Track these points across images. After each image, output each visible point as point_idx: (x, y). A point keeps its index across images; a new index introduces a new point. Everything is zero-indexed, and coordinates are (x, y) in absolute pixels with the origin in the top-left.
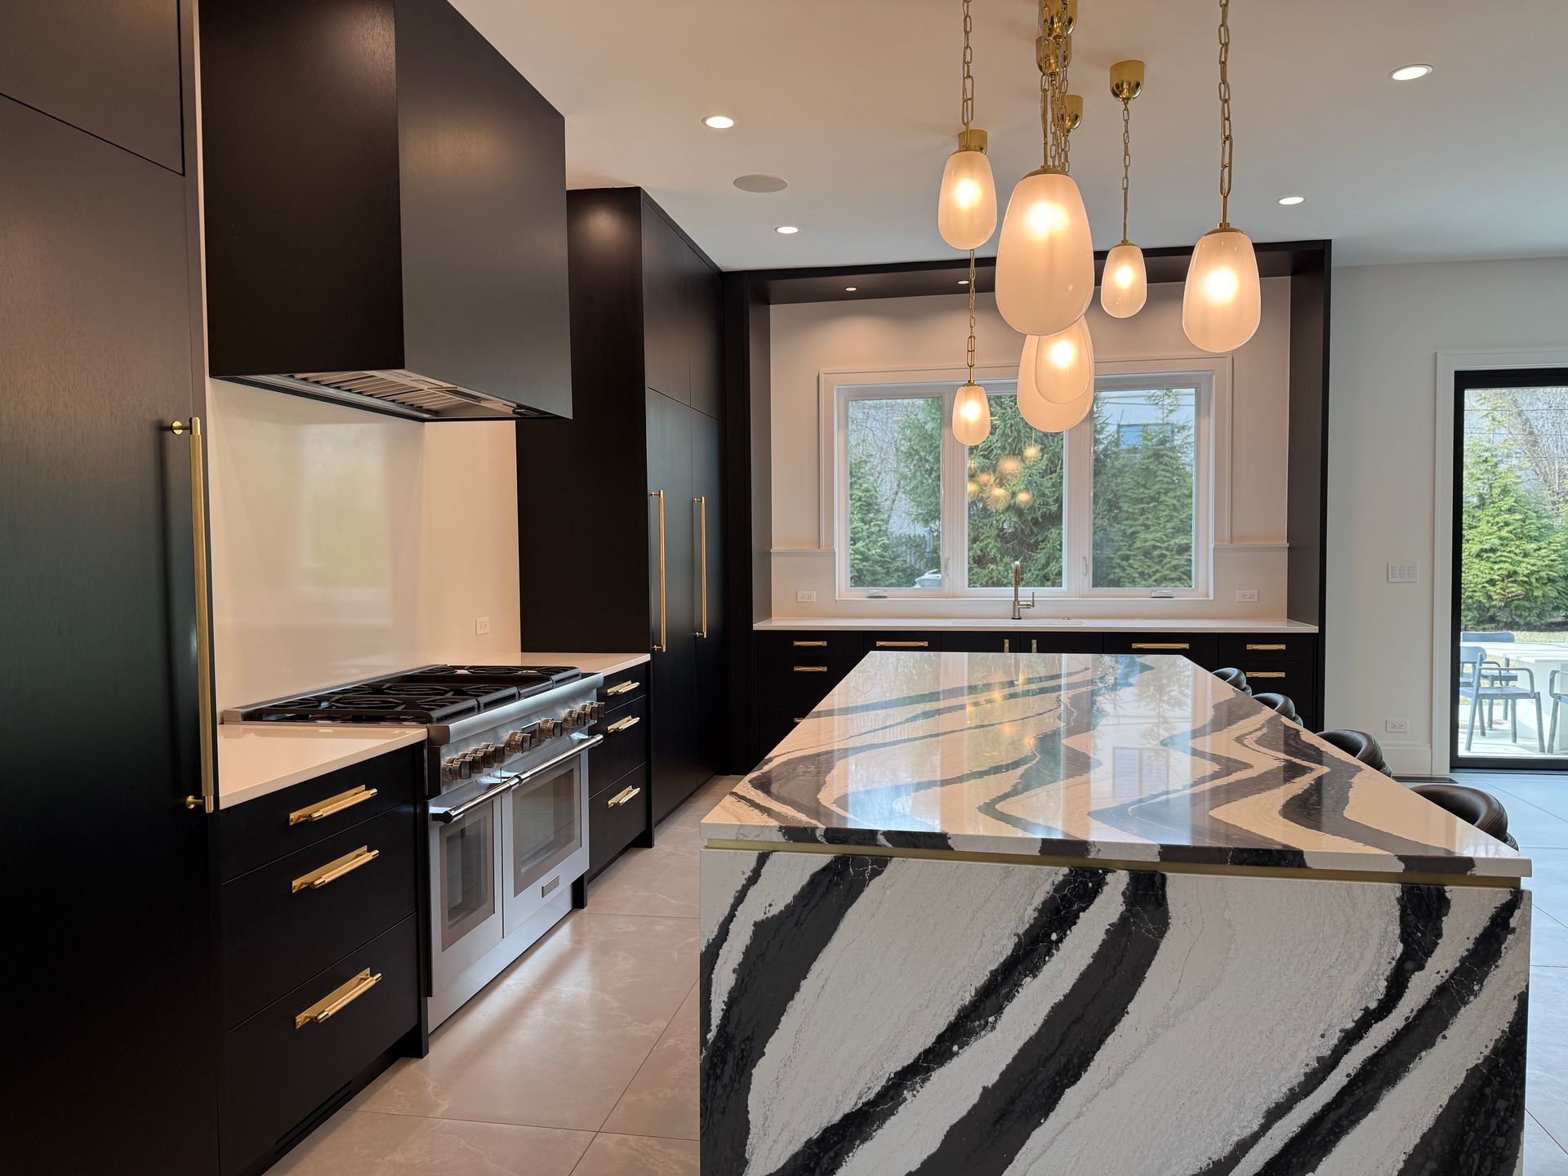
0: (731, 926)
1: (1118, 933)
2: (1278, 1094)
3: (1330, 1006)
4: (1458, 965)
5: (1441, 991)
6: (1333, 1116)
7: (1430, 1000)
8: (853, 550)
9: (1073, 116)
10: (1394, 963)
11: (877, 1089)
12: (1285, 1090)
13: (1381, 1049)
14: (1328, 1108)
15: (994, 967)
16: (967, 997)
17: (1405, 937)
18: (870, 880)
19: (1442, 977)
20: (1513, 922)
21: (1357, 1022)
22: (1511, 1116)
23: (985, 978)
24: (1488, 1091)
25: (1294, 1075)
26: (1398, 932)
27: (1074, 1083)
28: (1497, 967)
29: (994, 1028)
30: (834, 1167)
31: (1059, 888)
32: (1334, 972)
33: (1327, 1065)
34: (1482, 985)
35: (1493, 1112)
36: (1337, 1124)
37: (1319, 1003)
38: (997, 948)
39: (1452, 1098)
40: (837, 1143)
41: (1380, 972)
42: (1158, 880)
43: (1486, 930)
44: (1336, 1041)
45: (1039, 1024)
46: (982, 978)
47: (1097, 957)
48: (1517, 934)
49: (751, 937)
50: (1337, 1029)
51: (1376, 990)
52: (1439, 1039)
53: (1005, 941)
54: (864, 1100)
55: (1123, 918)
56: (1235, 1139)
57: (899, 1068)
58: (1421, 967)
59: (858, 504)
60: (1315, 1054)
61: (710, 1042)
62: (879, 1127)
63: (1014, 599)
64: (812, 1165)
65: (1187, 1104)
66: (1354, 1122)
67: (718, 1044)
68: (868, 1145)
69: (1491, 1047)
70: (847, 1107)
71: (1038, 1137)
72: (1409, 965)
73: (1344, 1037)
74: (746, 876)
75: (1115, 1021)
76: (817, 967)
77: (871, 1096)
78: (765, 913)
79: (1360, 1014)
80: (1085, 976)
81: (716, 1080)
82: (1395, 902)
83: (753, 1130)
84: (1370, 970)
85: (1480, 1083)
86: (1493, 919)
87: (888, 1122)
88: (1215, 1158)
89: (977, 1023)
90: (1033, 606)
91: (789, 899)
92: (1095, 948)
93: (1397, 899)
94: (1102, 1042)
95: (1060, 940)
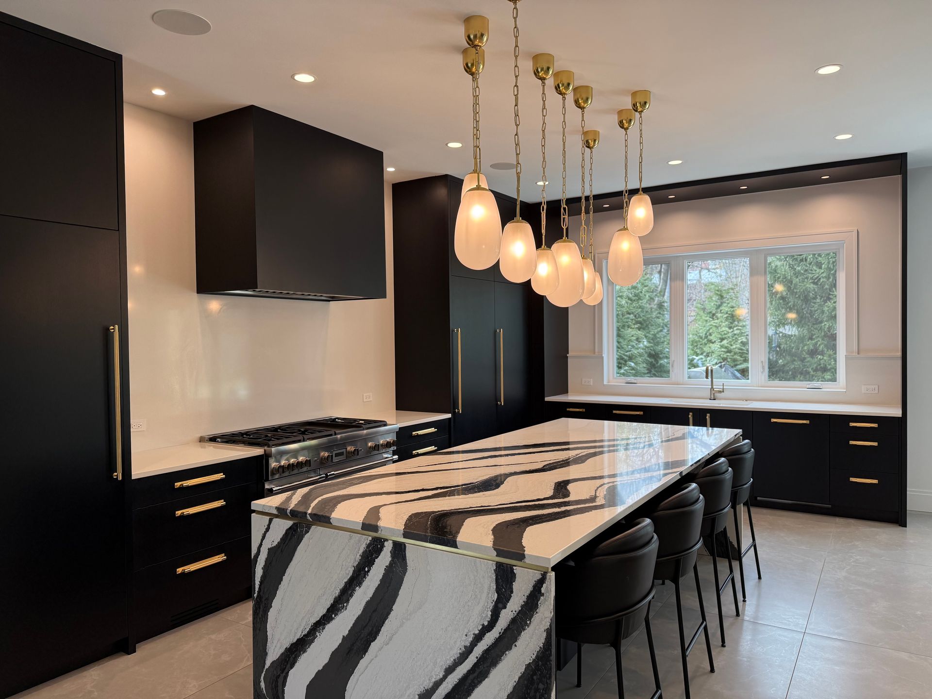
0: (261, 549)
1: (389, 570)
2: (450, 662)
3: (469, 620)
4: (520, 609)
5: (513, 621)
6: (471, 677)
7: (509, 625)
10: (494, 603)
11: (308, 630)
12: (452, 660)
13: (490, 647)
14: (470, 672)
15: (346, 580)
16: (337, 592)
17: (498, 590)
18: (305, 535)
19: (514, 614)
20: (543, 590)
21: (480, 631)
22: (545, 694)
23: (343, 585)
24: (535, 677)
25: (455, 653)
26: (495, 587)
27: (374, 640)
28: (537, 613)
29: (346, 609)
30: (295, 662)
31: (368, 546)
32: (470, 604)
33: (468, 651)
34: (531, 621)
35: (537, 690)
36: (473, 681)
37: (464, 619)
38: (347, 572)
39: (520, 678)
40: (295, 651)
41: (488, 607)
42: (403, 546)
43: (531, 592)
44: (471, 639)
45: (362, 610)
46: (342, 585)
47: (381, 581)
48: (544, 597)
49: (267, 555)
50: (472, 633)
51: (487, 616)
52: (513, 646)
53: (350, 569)
54: (304, 634)
55: (391, 564)
56: (434, 680)
57: (315, 622)
58: (505, 607)
60: (463, 644)
61: (255, 598)
62: (309, 647)
63: (710, 387)
64: (287, 659)
65: (415, 659)
66: (480, 682)
68: (305, 655)
69: (535, 655)
70: (298, 636)
71: (363, 663)
72: (500, 605)
73: (475, 638)
74: (265, 528)
75: (389, 614)
76: (288, 571)
77: (305, 632)
78: (271, 545)
79: (481, 627)
80: (377, 589)
81: (257, 615)
82: (493, 572)
83: (269, 640)
84: (484, 605)
85: (532, 673)
86: (534, 587)
87: (312, 645)
88: (426, 688)
89: (340, 606)
90: (723, 392)
91: (279, 540)
92: (381, 576)
93: (494, 570)
94: (384, 623)
95: (369, 571)
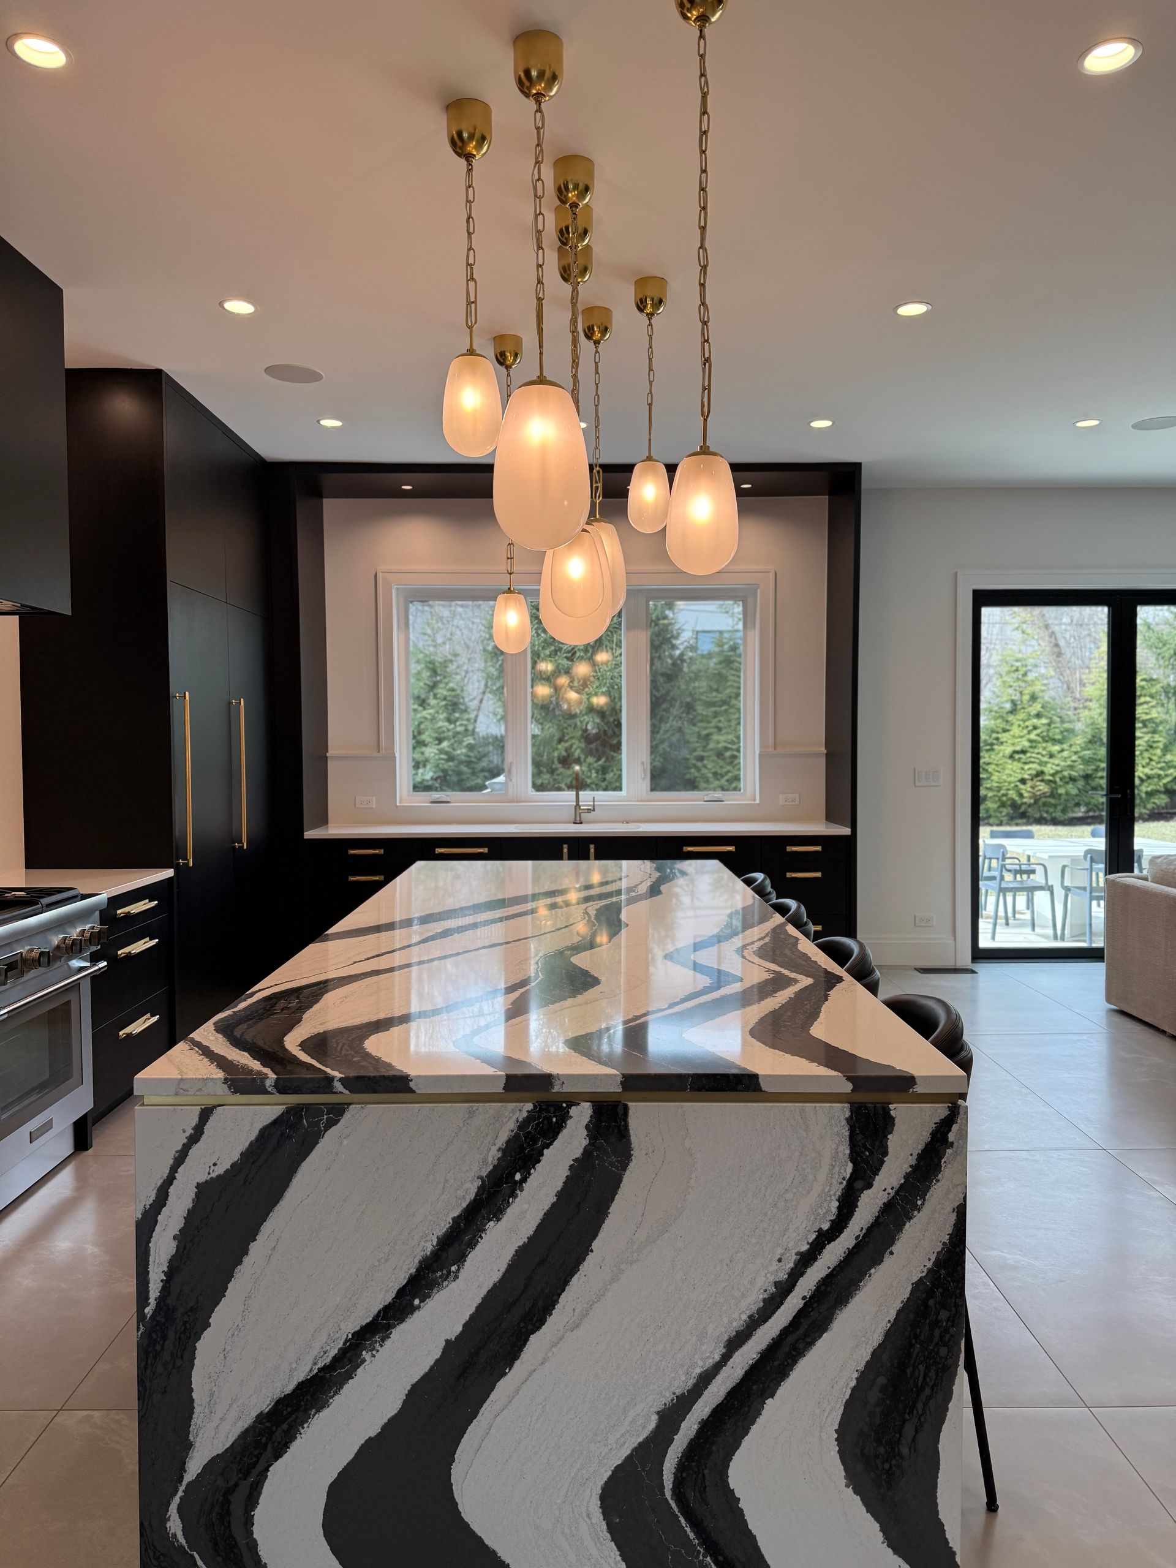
0: (171, 1190)
1: (581, 1168)
2: (738, 1319)
3: (787, 1229)
4: (902, 1181)
5: (888, 1208)
6: (790, 1339)
7: (878, 1218)
8: (438, 750)
9: (602, 328)
10: (845, 1182)
11: (333, 1352)
12: (744, 1317)
13: (834, 1269)
14: (785, 1332)
15: (456, 1213)
16: (429, 1246)
17: (855, 1156)
18: (326, 1130)
19: (889, 1194)
20: (951, 1137)
21: (811, 1244)
22: (953, 1326)
23: (448, 1226)
24: (931, 1302)
25: (753, 1300)
26: (848, 1152)
27: (539, 1328)
28: (938, 1181)
29: (456, 1277)
30: (287, 1440)
31: (523, 1125)
32: (789, 1196)
34: (924, 1200)
35: (936, 1323)
36: (794, 1347)
37: (777, 1227)
38: (460, 1193)
39: (899, 1313)
40: (291, 1414)
41: (832, 1193)
42: (620, 1110)
43: (927, 1145)
44: (792, 1265)
45: (503, 1270)
46: (443, 1226)
47: (560, 1195)
48: (954, 1149)
49: (193, 1200)
50: (794, 1252)
51: (828, 1211)
52: (887, 1255)
53: (468, 1185)
54: (320, 1365)
55: (587, 1152)
56: (698, 1371)
57: (358, 1328)
58: (869, 1186)
59: (444, 703)
60: (772, 1278)
61: (149, 1316)
62: (336, 1393)
63: (575, 804)
64: (264, 1440)
65: (651, 1340)
66: (810, 1344)
67: (158, 1318)
68: (325, 1413)
69: (933, 1260)
70: (301, 1375)
71: (503, 1388)
72: (858, 1184)
73: (800, 1260)
74: (188, 1134)
75: (580, 1260)
76: (267, 1228)
77: (327, 1360)
78: (209, 1174)
79: (814, 1236)
80: (549, 1217)
81: (155, 1357)
82: (844, 1122)
83: (198, 1409)
84: (823, 1191)
85: (924, 1295)
86: (934, 1134)
87: (346, 1387)
88: (678, 1392)
89: (439, 1274)
90: (594, 810)
91: (236, 1156)
92: (559, 1185)
93: (847, 1119)
94: (566, 1283)
95: (524, 1180)
